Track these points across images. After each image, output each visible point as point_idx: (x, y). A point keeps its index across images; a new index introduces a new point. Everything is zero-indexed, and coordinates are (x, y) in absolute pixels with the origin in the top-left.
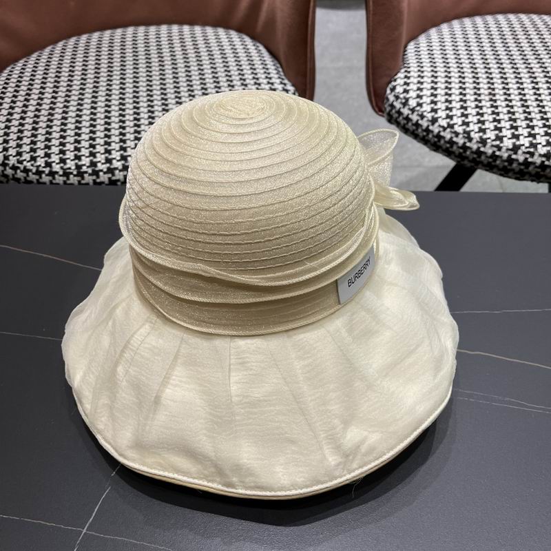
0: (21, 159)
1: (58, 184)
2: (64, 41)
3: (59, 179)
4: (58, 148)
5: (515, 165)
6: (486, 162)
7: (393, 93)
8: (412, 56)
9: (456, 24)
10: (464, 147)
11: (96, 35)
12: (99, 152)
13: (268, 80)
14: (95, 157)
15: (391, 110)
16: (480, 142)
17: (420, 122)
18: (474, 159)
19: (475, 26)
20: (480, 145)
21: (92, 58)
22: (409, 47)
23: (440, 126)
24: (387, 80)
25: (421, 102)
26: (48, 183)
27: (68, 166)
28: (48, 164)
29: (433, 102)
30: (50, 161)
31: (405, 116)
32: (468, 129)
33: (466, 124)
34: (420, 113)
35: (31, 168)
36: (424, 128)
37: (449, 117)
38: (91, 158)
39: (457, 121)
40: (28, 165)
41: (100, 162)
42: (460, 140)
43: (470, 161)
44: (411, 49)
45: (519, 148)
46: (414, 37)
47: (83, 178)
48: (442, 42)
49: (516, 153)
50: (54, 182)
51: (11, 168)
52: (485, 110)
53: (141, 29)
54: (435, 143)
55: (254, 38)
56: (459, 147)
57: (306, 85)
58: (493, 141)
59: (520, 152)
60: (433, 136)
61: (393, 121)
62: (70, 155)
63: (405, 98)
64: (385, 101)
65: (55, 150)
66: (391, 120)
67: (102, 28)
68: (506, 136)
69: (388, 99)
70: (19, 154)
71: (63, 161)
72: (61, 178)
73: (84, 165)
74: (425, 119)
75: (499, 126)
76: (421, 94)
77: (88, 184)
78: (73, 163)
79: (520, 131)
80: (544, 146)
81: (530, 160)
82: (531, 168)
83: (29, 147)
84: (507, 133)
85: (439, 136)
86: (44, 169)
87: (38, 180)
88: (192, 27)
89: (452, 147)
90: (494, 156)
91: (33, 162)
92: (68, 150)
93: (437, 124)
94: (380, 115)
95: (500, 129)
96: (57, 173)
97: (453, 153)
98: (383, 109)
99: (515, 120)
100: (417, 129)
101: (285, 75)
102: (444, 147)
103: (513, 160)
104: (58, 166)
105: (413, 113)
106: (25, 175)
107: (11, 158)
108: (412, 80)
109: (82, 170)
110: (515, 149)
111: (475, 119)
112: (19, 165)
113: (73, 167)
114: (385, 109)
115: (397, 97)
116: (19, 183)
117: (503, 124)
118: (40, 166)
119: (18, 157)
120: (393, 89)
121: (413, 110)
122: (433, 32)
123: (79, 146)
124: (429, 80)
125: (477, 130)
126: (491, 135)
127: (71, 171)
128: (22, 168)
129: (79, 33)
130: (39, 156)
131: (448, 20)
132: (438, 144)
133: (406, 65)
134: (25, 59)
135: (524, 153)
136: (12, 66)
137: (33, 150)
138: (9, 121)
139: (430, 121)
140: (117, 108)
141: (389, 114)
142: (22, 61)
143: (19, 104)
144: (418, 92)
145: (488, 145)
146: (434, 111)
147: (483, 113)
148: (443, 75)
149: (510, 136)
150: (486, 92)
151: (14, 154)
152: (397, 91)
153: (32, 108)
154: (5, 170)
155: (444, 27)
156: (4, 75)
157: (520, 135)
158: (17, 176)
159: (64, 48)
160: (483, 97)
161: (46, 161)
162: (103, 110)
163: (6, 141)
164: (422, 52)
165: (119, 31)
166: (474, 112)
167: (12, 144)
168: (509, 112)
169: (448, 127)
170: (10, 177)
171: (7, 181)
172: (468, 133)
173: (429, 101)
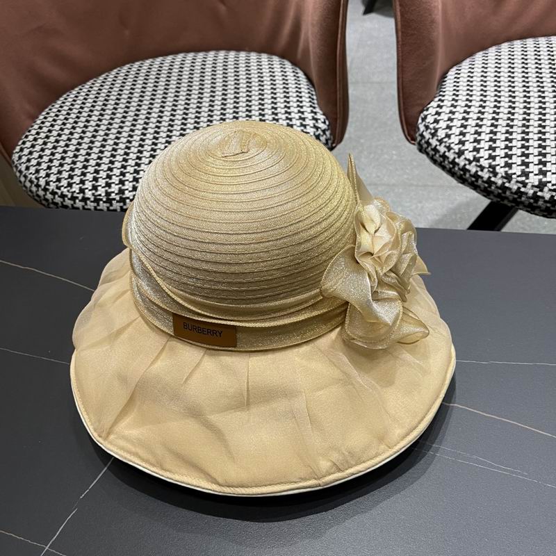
0: (60, 185)
1: (89, 209)
3: (91, 205)
4: (92, 176)
5: (540, 203)
6: (511, 198)
7: (424, 123)
8: (450, 83)
9: (505, 47)
10: (489, 182)
11: (148, 62)
12: (127, 180)
13: (299, 108)
14: (124, 185)
15: (421, 140)
16: (505, 178)
17: (447, 154)
18: (499, 194)
19: (524, 51)
20: (505, 181)
21: (139, 86)
22: (450, 73)
23: (465, 159)
24: (419, 109)
25: (450, 133)
26: (81, 208)
27: (99, 193)
28: (82, 191)
29: (462, 134)
30: (84, 187)
31: (433, 147)
32: (494, 163)
33: (492, 158)
34: (447, 145)
35: (67, 193)
36: (450, 160)
37: (475, 149)
38: (120, 186)
39: (484, 154)
40: (65, 190)
41: (127, 189)
42: (485, 175)
43: (495, 196)
44: (451, 75)
45: (546, 186)
46: (457, 62)
47: (111, 205)
48: (485, 68)
49: (542, 190)
50: (86, 207)
51: (51, 193)
52: (514, 143)
53: (191, 55)
54: (462, 176)
55: (294, 63)
56: (483, 182)
57: (336, 114)
58: (518, 176)
59: (546, 189)
60: (459, 169)
61: (423, 151)
62: (102, 182)
63: (434, 128)
64: (417, 130)
65: (90, 177)
66: (421, 150)
67: (155, 56)
68: (532, 172)
69: (419, 129)
70: (59, 180)
71: (95, 188)
72: (92, 204)
73: (113, 192)
74: (452, 151)
75: (527, 160)
76: (451, 124)
77: (115, 210)
78: (103, 190)
79: (549, 167)
83: (67, 173)
84: (534, 169)
85: (464, 169)
86: (78, 195)
87: (72, 205)
88: (238, 53)
89: (477, 181)
90: (518, 192)
91: (69, 188)
92: (101, 177)
93: (463, 157)
94: (412, 144)
96: (89, 199)
97: (479, 187)
99: (544, 155)
100: (444, 161)
101: (318, 104)
102: (470, 180)
103: (539, 197)
104: (90, 193)
105: (440, 145)
106: (62, 200)
107: (51, 183)
108: (444, 109)
109: (111, 197)
110: (541, 185)
111: (502, 153)
112: (57, 191)
113: (103, 194)
114: (416, 138)
115: (427, 127)
116: (57, 207)
117: (531, 158)
118: (75, 192)
119: (57, 183)
120: (424, 119)
121: (441, 141)
122: (479, 56)
123: (111, 174)
124: (462, 110)
125: (503, 165)
127: (101, 197)
128: (60, 194)
129: (132, 61)
130: (75, 183)
131: (497, 42)
132: (464, 177)
133: (441, 93)
134: (80, 87)
135: (550, 190)
136: (68, 93)
137: (71, 177)
138: (55, 148)
139: (457, 153)
140: (151, 137)
141: (419, 144)
142: (77, 89)
143: (67, 132)
144: (449, 122)
145: (513, 181)
146: (462, 143)
147: (512, 147)
148: (478, 104)
149: (537, 172)
150: (520, 124)
151: (54, 180)
152: (427, 121)
153: (76, 136)
154: (46, 194)
155: (492, 51)
156: (59, 102)
157: (548, 171)
158: (56, 201)
159: (117, 75)
160: (515, 129)
161: (80, 188)
162: (138, 138)
163: (49, 168)
164: (461, 79)
165: (170, 58)
166: (503, 145)
167: (54, 170)
168: (540, 146)
169: (473, 161)
170: (51, 201)
171: (48, 204)
172: (494, 167)
173: (458, 133)
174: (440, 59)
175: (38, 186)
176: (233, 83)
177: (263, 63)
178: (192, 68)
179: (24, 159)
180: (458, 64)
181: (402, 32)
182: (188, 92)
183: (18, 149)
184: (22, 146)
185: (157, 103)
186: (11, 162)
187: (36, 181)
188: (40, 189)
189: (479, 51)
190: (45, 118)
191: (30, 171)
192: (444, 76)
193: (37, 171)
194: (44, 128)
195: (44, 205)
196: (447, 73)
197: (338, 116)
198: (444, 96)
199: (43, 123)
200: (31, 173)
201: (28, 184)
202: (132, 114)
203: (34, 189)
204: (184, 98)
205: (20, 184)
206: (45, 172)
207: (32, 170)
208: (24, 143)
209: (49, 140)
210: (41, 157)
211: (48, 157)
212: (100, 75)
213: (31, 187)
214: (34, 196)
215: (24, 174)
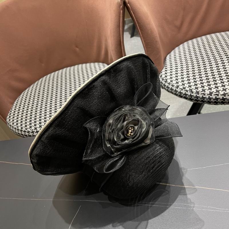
4: (39, 122)
5: (212, 100)
6: (201, 100)
7: (161, 78)
8: (168, 61)
9: (185, 44)
10: (191, 96)
11: (53, 74)
17: (172, 88)
18: (196, 99)
19: (193, 44)
20: (197, 94)
22: (167, 57)
23: (180, 89)
25: (172, 80)
28: (36, 129)
30: (36, 127)
31: (167, 86)
32: (191, 88)
33: (190, 86)
34: (172, 84)
36: (174, 90)
37: (183, 84)
39: (187, 85)
40: (29, 130)
42: (189, 93)
43: (194, 100)
45: (212, 93)
46: (169, 52)
49: (211, 95)
51: (24, 132)
53: (68, 68)
54: (180, 95)
56: (189, 96)
58: (201, 92)
60: (179, 93)
63: (166, 79)
67: (55, 71)
68: (206, 89)
69: (160, 80)
70: (26, 126)
71: (40, 126)
74: (174, 87)
75: (203, 85)
76: (172, 77)
79: (212, 86)
80: (222, 91)
81: (217, 97)
82: (219, 100)
84: (206, 88)
86: (34, 131)
88: (86, 64)
89: (186, 96)
90: (203, 97)
91: (30, 128)
92: (42, 122)
93: (179, 88)
95: (203, 87)
97: (187, 98)
99: (209, 82)
100: (172, 91)
102: (183, 96)
103: (211, 98)
105: (169, 85)
106: (28, 133)
107: (23, 128)
108: (168, 71)
110: (211, 94)
111: (193, 84)
112: (26, 130)
115: (163, 79)
116: (27, 136)
117: (205, 84)
118: (33, 129)
120: (161, 76)
121: (169, 84)
122: (177, 49)
123: (46, 120)
124: (175, 71)
125: (194, 88)
126: (200, 89)
128: (27, 131)
130: (32, 126)
131: (182, 43)
133: (166, 65)
134: (28, 88)
135: (214, 95)
136: (24, 92)
137: (30, 124)
138: (22, 114)
139: (176, 87)
140: (59, 102)
142: (27, 89)
143: (26, 107)
144: (171, 76)
145: (200, 94)
146: (177, 83)
147: (196, 81)
148: (180, 67)
149: (208, 89)
150: (197, 72)
151: (24, 126)
152: (162, 77)
153: (30, 107)
154: (22, 132)
155: (181, 46)
156: (21, 96)
157: (212, 88)
158: (26, 134)
159: (42, 81)
160: (196, 74)
162: (54, 104)
163: (21, 122)
165: (61, 71)
166: (193, 81)
167: (24, 122)
168: (207, 79)
169: (183, 89)
170: (24, 135)
171: (23, 136)
172: (191, 90)
173: (175, 79)
174: (162, 53)
175: (18, 130)
176: (86, 76)
177: (96, 66)
178: (70, 73)
179: (11, 120)
180: (170, 53)
181: (146, 47)
182: (70, 83)
183: (8, 117)
185: (59, 89)
186: (6, 122)
187: (17, 128)
188: (19, 131)
189: (176, 47)
190: (17, 103)
191: (14, 125)
192: (165, 59)
193: (17, 124)
194: (17, 107)
195: (21, 137)
196: (166, 57)
198: (167, 66)
199: (16, 105)
201: (14, 130)
202: (50, 95)
203: (17, 131)
204: (69, 85)
205: (11, 130)
206: (20, 124)
207: (15, 124)
208: (10, 114)
209: (20, 111)
210: (18, 118)
211: (21, 118)
212: (35, 82)
213: (15, 131)
214: (17, 134)
215: (12, 126)
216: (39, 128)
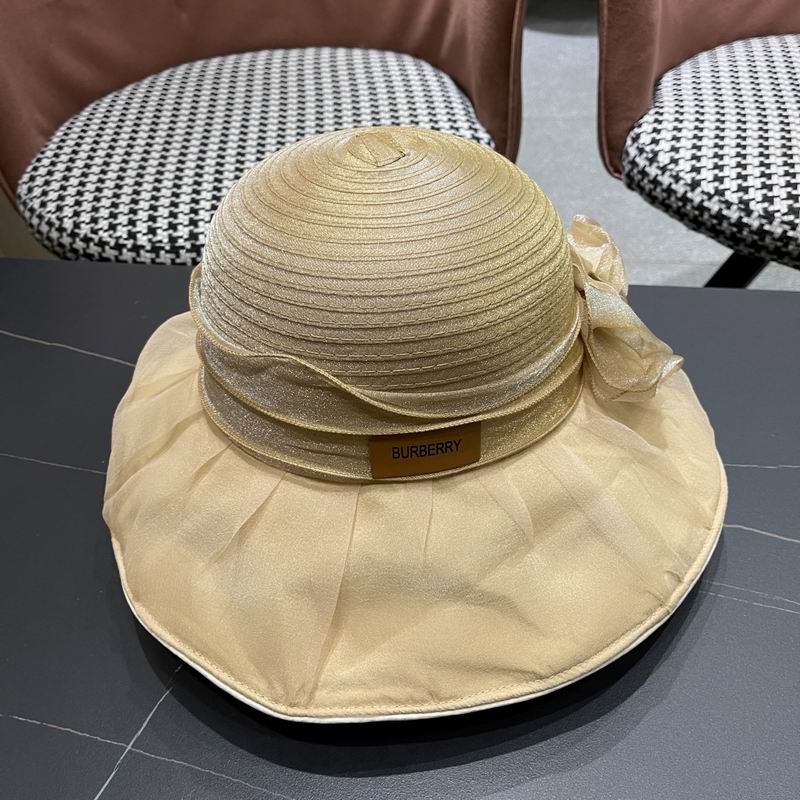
0: (97, 227)
1: (144, 263)
2: (172, 69)
3: (146, 257)
4: (146, 214)
6: (772, 247)
7: (636, 145)
8: (668, 92)
9: (739, 47)
10: (739, 224)
11: (215, 62)
12: (202, 220)
13: (451, 123)
14: (196, 226)
16: (764, 217)
17: (674, 186)
18: (754, 241)
19: (767, 50)
20: (764, 221)
21: (206, 93)
22: (664, 79)
23: (703, 192)
24: (626, 124)
25: (677, 157)
26: (130, 261)
27: (158, 238)
28: (132, 235)
29: (695, 157)
30: (134, 230)
31: (651, 178)
32: (746, 197)
33: (744, 189)
34: (674, 173)
36: (679, 195)
37: (717, 179)
38: (192, 228)
39: (731, 184)
40: (105, 236)
42: (734, 214)
43: (747, 245)
44: (668, 82)
46: (673, 64)
47: (178, 256)
48: (715, 72)
50: (138, 259)
51: (82, 240)
52: (773, 169)
53: (279, 54)
54: (697, 219)
55: (437, 65)
56: (731, 224)
57: (506, 132)
58: (784, 215)
60: (693, 208)
61: (634, 186)
62: (162, 223)
63: (652, 151)
64: (624, 156)
65: (143, 215)
66: (631, 184)
67: (224, 52)
69: (627, 154)
70: (94, 220)
71: (152, 231)
72: (148, 255)
73: (181, 237)
74: (682, 182)
75: (794, 192)
76: (678, 145)
77: (184, 264)
78: (166, 233)
83: (108, 211)
85: (701, 208)
86: (126, 242)
87: (116, 257)
88: (349, 51)
89: (720, 224)
90: (784, 237)
91: (111, 232)
92: (161, 216)
93: (699, 190)
94: (617, 178)
95: (795, 198)
96: (143, 247)
97: (723, 232)
98: (621, 168)
100: (669, 197)
101: (477, 117)
102: (709, 224)
104: (145, 238)
105: (663, 173)
106: (99, 249)
107: (83, 225)
108: (665, 125)
109: (177, 245)
111: (758, 183)
112: (93, 236)
113: (166, 240)
114: (624, 168)
115: (641, 151)
116: (92, 260)
118: (120, 237)
119: (92, 225)
120: (636, 139)
121: (664, 169)
122: (703, 58)
123: (176, 211)
124: (692, 126)
125: (760, 199)
126: (781, 206)
127: (162, 245)
128: (96, 240)
129: (191, 58)
130: (120, 224)
131: (726, 40)
132: (700, 219)
133: (657, 104)
134: (115, 93)
136: (98, 102)
138: (85, 175)
139: (689, 185)
140: (233, 160)
141: (628, 176)
142: (111, 96)
143: (101, 153)
144: (674, 143)
145: (777, 222)
146: (697, 170)
147: (770, 174)
148: (713, 118)
150: (778, 144)
151: (88, 221)
152: (641, 141)
153: (117, 159)
154: (74, 242)
155: (721, 51)
156: (85, 114)
158: (90, 251)
159: (170, 78)
160: (772, 150)
161: (129, 231)
162: (213, 162)
163: (78, 203)
164: (683, 86)
165: (247, 57)
166: (757, 172)
167: (87, 206)
169: (715, 194)
170: (81, 252)
171: (77, 258)
172: (746, 203)
173: (689, 156)
175: (61, 230)
177: (389, 63)
178: (283, 69)
179: (37, 192)
180: (675, 66)
183: (26, 177)
184: (33, 173)
185: (237, 115)
186: (14, 199)
188: (64, 235)
190: (66, 135)
191: (48, 209)
192: (657, 83)
193: (59, 209)
194: (66, 148)
195: (69, 260)
196: (661, 78)
197: (509, 134)
198: (662, 108)
199: (63, 141)
200: (49, 212)
201: (44, 228)
202: (201, 129)
205: (30, 230)
206: (72, 210)
207: (51, 207)
208: (35, 169)
209: (74, 165)
210: (63, 188)
211: (76, 189)
213: (49, 232)
214: (53, 247)
215: (37, 213)
216: (144, 234)
